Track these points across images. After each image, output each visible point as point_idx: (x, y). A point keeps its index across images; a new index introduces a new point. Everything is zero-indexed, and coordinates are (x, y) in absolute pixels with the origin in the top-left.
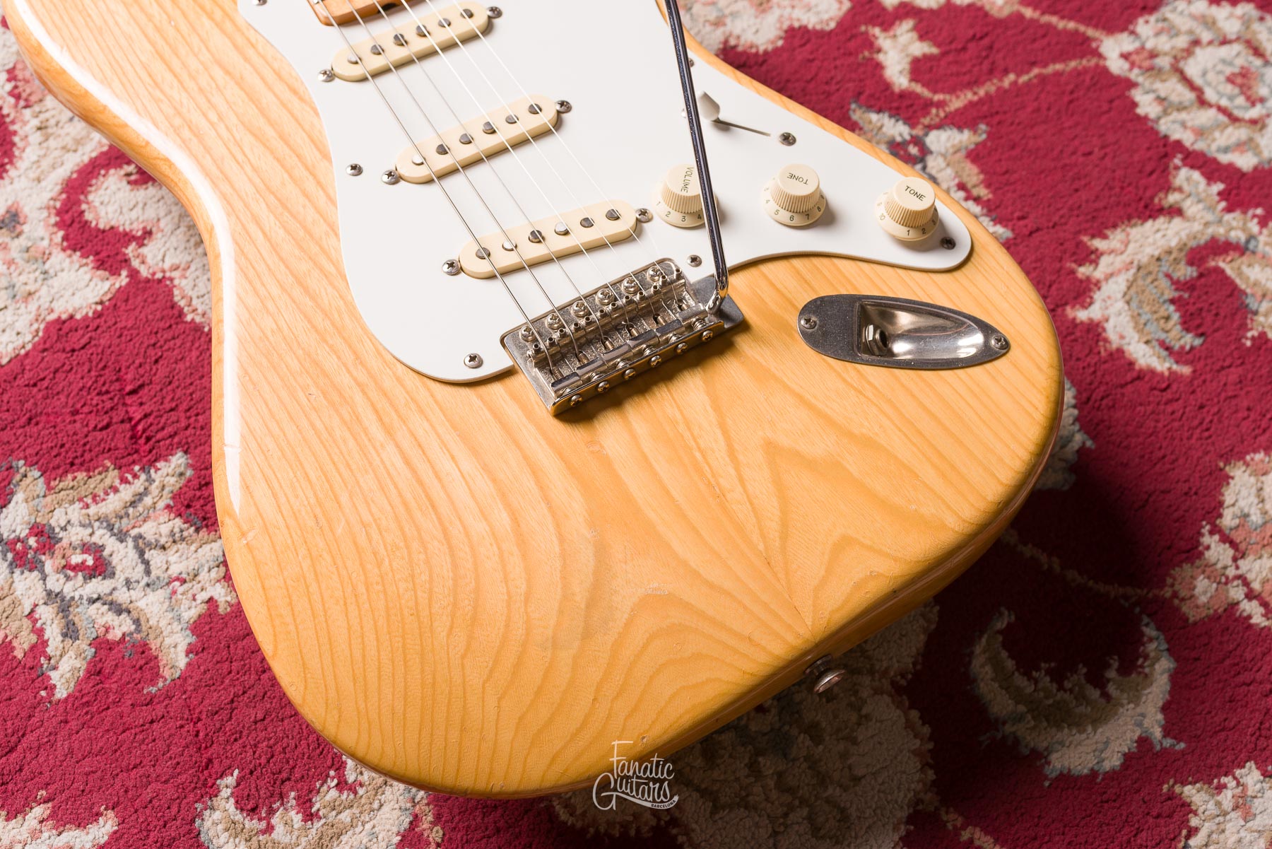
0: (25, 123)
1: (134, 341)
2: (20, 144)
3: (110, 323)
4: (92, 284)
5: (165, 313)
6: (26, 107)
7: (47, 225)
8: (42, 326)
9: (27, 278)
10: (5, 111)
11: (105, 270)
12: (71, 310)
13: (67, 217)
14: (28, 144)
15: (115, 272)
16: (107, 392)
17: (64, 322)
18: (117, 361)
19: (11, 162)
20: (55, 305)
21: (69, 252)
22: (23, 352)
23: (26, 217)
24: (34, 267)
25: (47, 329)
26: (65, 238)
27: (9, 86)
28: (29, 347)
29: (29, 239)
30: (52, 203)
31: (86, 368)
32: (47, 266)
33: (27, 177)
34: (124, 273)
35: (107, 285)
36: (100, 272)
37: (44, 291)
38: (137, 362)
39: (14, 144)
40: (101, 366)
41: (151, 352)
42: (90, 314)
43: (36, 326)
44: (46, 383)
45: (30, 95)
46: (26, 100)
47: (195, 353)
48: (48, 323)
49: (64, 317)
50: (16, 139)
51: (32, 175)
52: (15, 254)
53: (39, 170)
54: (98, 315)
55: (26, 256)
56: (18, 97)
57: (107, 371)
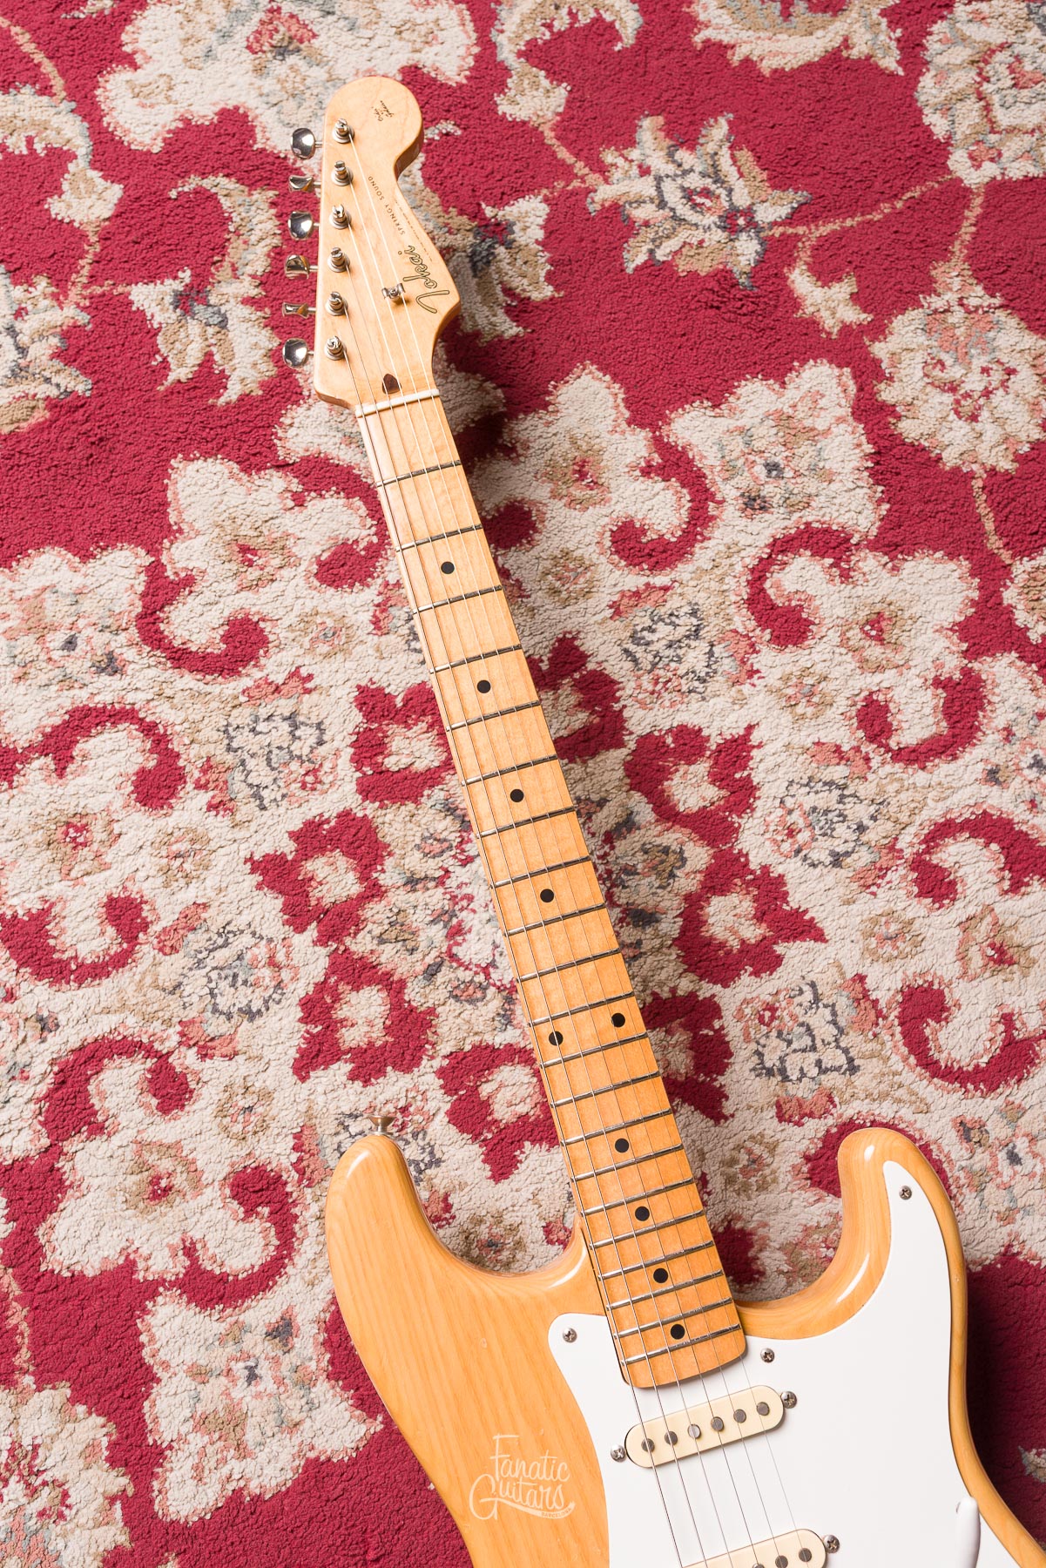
0: (306, 1207)
1: (381, 1502)
2: (300, 1234)
3: (363, 1476)
4: (351, 1424)
5: (412, 1474)
6: (308, 1186)
7: (315, 1344)
8: (302, 1463)
9: (294, 1404)
10: (289, 1189)
11: (363, 1410)
12: (329, 1453)
13: (335, 1337)
14: (307, 1235)
15: (372, 1415)
16: (354, 1556)
17: (323, 1464)
18: (364, 1520)
19: (289, 1256)
20: (316, 1442)
21: (333, 1382)
22: (284, 1489)
23: (299, 1329)
24: (302, 1392)
25: (306, 1468)
26: (331, 1362)
27: (294, 1157)
28: (289, 1484)
29: (298, 1355)
30: (322, 1315)
31: (337, 1522)
32: (312, 1395)
33: (303, 1278)
34: (380, 1418)
35: (363, 1428)
36: (358, 1412)
37: (308, 1423)
38: (382, 1528)
39: (294, 1234)
40: (350, 1524)
41: (395, 1518)
42: (346, 1459)
43: (297, 1463)
44: (301, 1531)
45: (312, 1172)
46: (309, 1179)
47: (433, 1528)
48: (307, 1459)
49: (323, 1458)
50: (296, 1227)
51: (308, 1277)
52: (285, 1370)
53: (314, 1271)
54: (353, 1462)
55: (295, 1376)
56: (301, 1172)
57: (354, 1530)
